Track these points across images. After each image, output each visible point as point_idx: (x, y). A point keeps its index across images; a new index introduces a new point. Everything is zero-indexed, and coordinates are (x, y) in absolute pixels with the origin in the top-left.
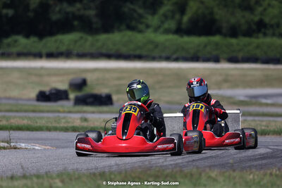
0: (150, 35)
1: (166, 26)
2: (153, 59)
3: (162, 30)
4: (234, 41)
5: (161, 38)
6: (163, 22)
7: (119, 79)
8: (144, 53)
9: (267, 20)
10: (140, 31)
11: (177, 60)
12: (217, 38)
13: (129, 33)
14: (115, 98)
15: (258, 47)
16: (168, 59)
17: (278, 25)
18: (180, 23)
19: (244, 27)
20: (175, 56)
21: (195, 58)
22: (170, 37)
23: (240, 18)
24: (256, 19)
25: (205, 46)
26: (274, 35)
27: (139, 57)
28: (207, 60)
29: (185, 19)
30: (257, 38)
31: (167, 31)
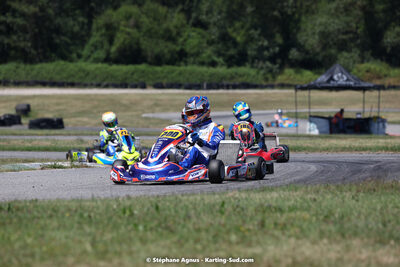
0: (81, 64)
1: (95, 55)
2: (85, 86)
3: (92, 59)
4: (158, 69)
5: (91, 67)
6: (92, 52)
7: (58, 104)
8: (76, 81)
9: (188, 49)
10: (71, 61)
11: (107, 86)
12: (143, 67)
13: (62, 62)
14: (65, 121)
15: (180, 74)
16: (99, 86)
17: (197, 54)
18: (108, 53)
19: (168, 56)
20: (105, 83)
21: (124, 85)
22: (100, 65)
23: (165, 48)
24: (178, 49)
25: (133, 74)
26: (194, 63)
27: (72, 85)
28: (135, 86)
29: (113, 49)
30: (179, 66)
31: (97, 61)
